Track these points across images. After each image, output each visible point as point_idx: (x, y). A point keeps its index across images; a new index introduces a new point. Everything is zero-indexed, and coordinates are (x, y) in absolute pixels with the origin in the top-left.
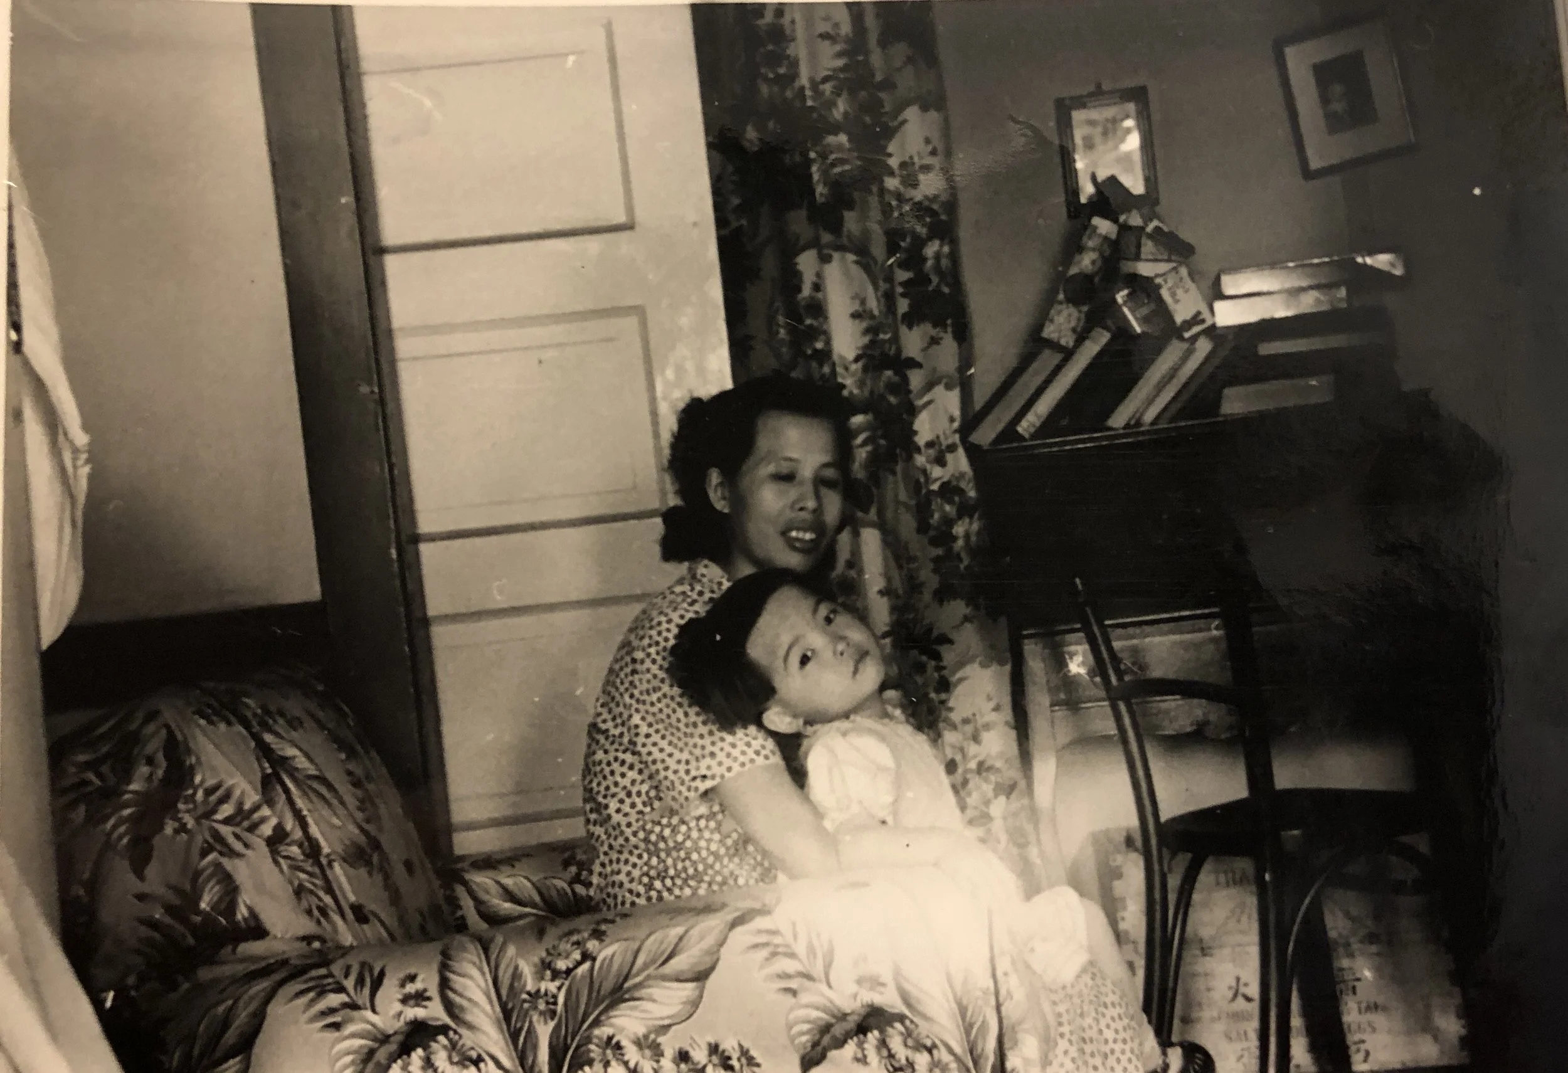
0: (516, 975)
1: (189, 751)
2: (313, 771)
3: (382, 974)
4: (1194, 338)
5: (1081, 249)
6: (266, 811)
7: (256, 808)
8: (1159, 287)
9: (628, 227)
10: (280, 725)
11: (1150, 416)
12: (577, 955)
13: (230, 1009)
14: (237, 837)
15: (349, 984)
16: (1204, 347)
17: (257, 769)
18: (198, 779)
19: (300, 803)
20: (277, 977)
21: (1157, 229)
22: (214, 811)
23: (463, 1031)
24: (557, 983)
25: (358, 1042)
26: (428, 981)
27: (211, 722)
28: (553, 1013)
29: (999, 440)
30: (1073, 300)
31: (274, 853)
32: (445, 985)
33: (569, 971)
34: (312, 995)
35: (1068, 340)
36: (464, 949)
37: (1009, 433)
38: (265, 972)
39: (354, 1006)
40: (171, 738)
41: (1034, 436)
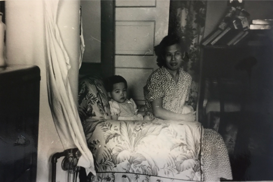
0: (130, 130)
1: (88, 88)
2: (103, 93)
3: (112, 125)
4: (246, 31)
5: (229, 12)
6: (97, 98)
7: (96, 98)
8: (241, 21)
9: (155, 7)
10: (99, 85)
11: (235, 44)
12: (139, 129)
13: (91, 126)
14: (93, 102)
15: (107, 125)
16: (247, 33)
17: (96, 92)
18: (89, 93)
19: (101, 97)
20: (98, 122)
21: (243, 11)
22: (91, 97)
23: (122, 136)
24: (136, 132)
25: (108, 134)
26: (118, 127)
27: (91, 84)
28: (135, 136)
29: (207, 45)
30: (225, 21)
31: (98, 104)
32: (120, 129)
33: (138, 131)
34: (102, 126)
35: (223, 28)
36: (123, 124)
37: (209, 44)
38: (96, 121)
39: (108, 129)
40: (86, 86)
41: (214, 45)
